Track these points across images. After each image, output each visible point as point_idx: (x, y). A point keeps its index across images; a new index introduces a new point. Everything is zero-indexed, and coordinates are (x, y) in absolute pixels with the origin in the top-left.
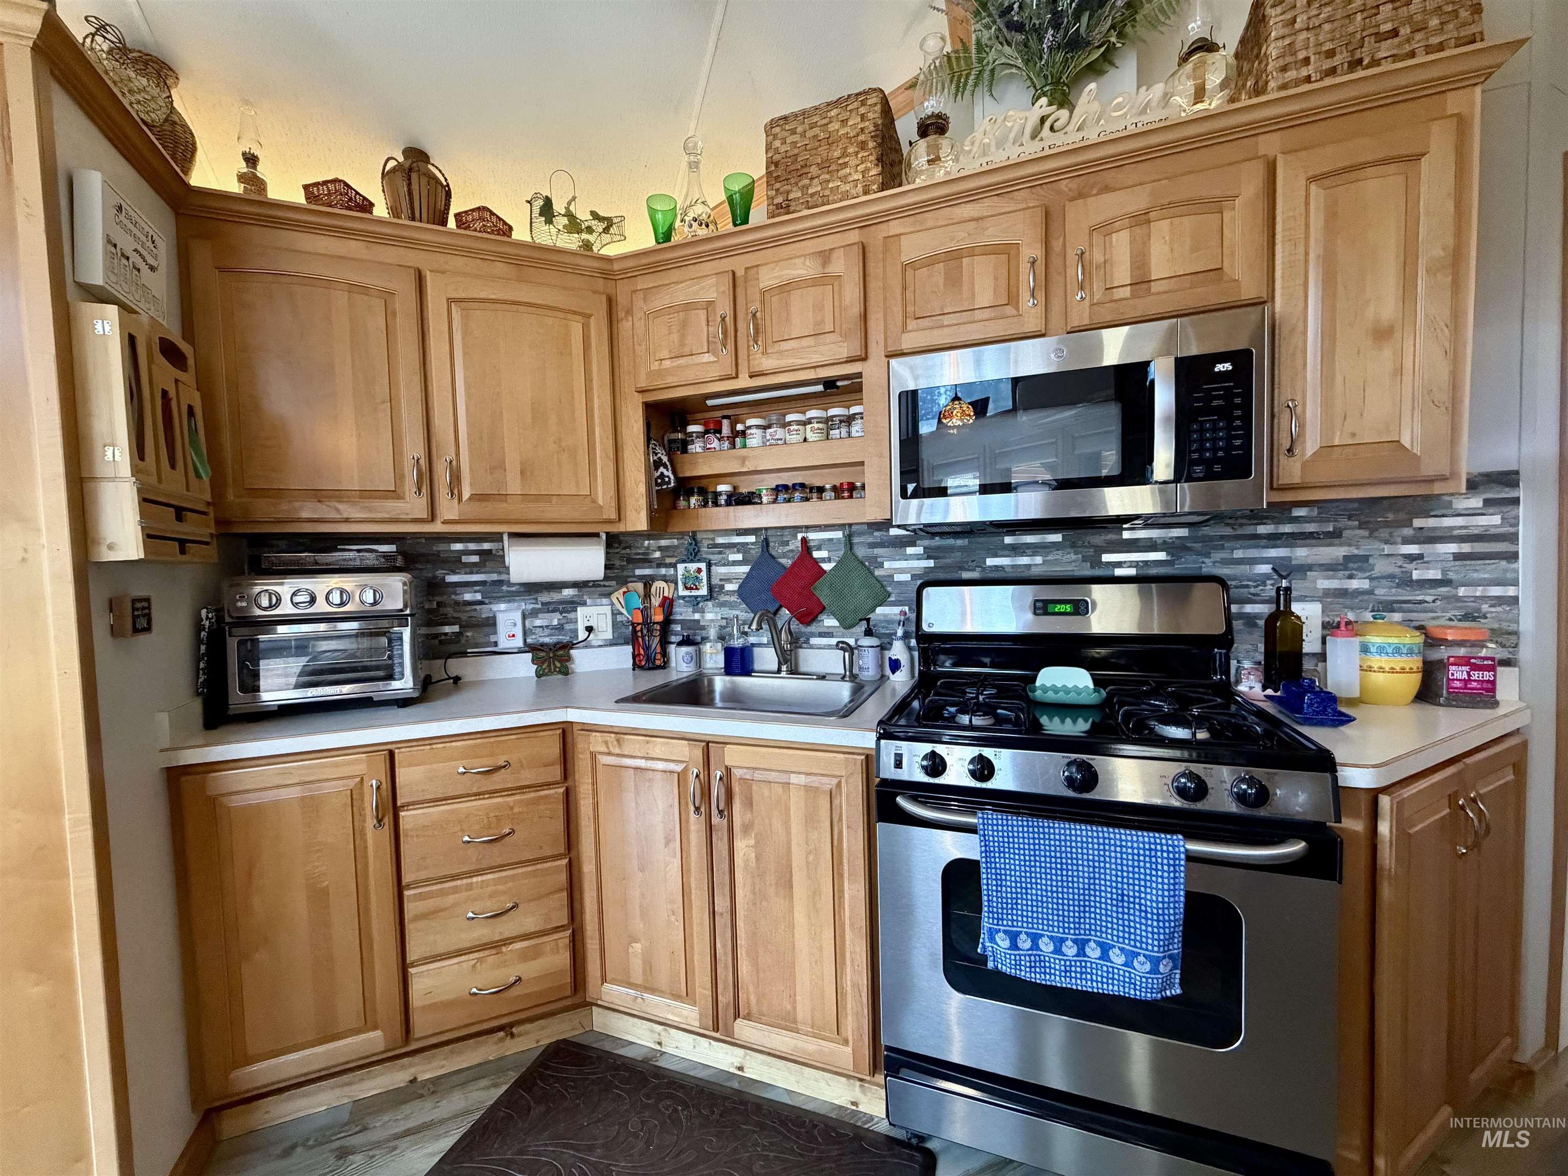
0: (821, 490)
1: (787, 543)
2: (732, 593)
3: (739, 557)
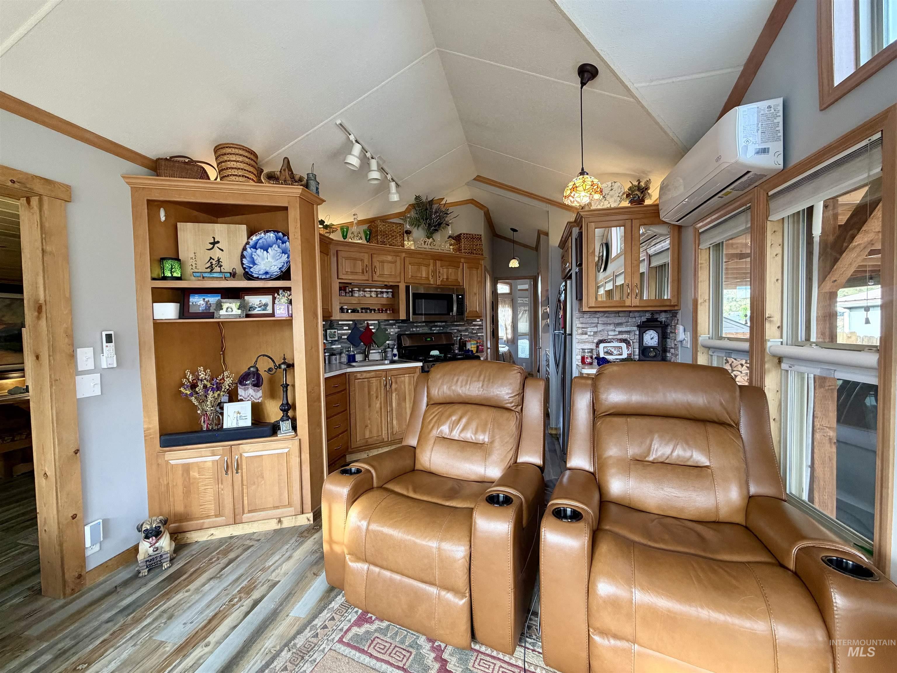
0: (375, 310)
1: (362, 324)
2: (344, 339)
3: (347, 328)
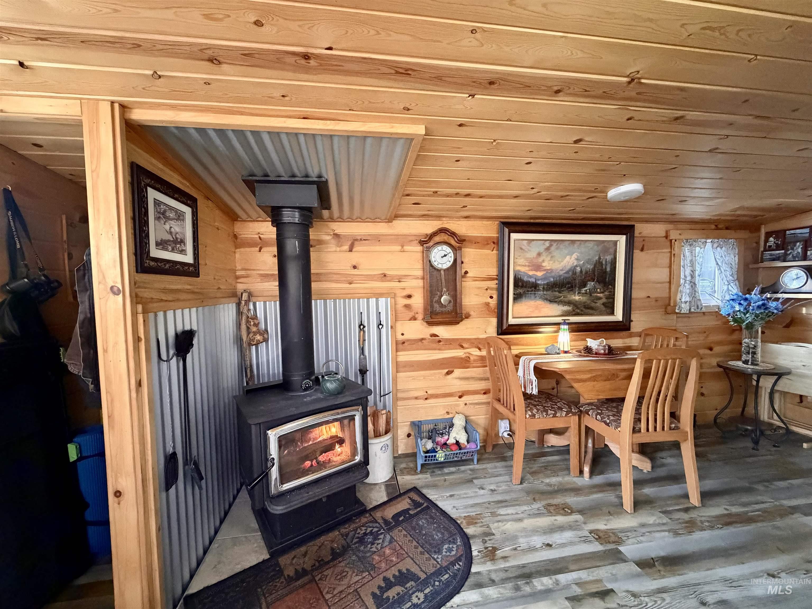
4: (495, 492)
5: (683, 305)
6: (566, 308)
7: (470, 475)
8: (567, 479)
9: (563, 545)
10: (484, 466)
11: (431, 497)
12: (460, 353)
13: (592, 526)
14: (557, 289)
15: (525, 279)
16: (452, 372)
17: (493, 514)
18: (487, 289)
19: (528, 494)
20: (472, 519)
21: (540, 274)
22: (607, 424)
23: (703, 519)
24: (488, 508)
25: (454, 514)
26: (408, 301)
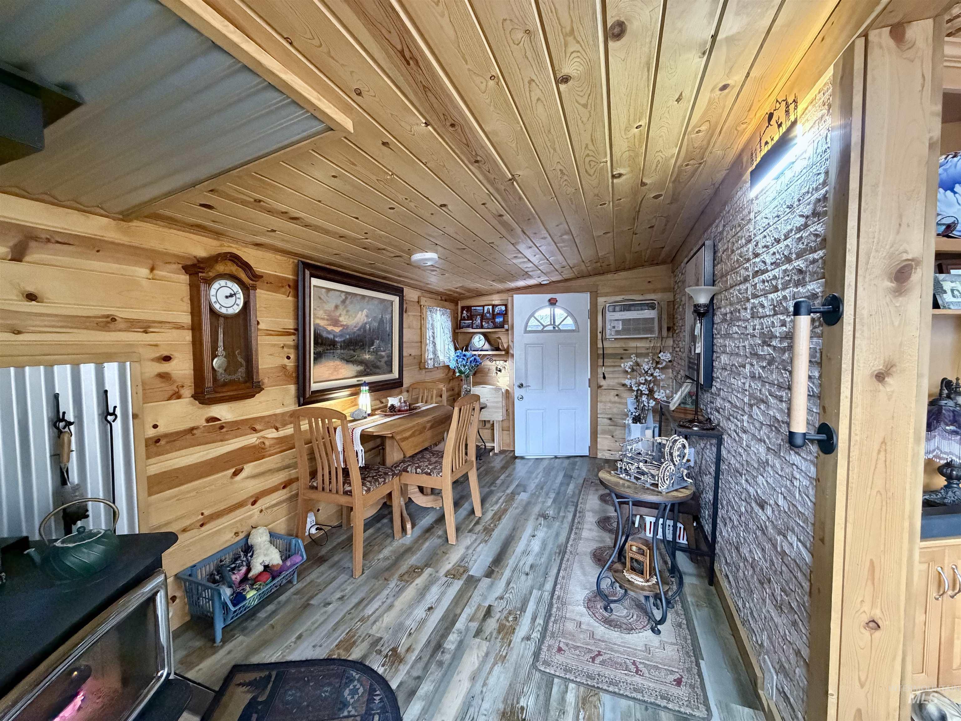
4: (346, 598)
5: (429, 362)
6: (360, 368)
7: (300, 599)
8: (396, 544)
9: (439, 600)
10: (308, 579)
11: (273, 660)
12: (252, 439)
13: (443, 571)
14: (352, 348)
15: (325, 334)
16: (242, 470)
17: (363, 620)
18: (283, 347)
19: (377, 578)
20: (347, 642)
21: (337, 330)
22: (429, 474)
23: (488, 523)
24: (352, 619)
25: (320, 654)
26: (165, 367)
